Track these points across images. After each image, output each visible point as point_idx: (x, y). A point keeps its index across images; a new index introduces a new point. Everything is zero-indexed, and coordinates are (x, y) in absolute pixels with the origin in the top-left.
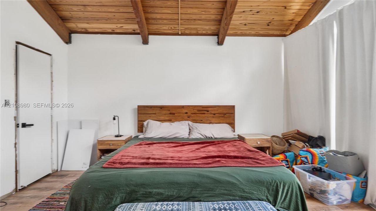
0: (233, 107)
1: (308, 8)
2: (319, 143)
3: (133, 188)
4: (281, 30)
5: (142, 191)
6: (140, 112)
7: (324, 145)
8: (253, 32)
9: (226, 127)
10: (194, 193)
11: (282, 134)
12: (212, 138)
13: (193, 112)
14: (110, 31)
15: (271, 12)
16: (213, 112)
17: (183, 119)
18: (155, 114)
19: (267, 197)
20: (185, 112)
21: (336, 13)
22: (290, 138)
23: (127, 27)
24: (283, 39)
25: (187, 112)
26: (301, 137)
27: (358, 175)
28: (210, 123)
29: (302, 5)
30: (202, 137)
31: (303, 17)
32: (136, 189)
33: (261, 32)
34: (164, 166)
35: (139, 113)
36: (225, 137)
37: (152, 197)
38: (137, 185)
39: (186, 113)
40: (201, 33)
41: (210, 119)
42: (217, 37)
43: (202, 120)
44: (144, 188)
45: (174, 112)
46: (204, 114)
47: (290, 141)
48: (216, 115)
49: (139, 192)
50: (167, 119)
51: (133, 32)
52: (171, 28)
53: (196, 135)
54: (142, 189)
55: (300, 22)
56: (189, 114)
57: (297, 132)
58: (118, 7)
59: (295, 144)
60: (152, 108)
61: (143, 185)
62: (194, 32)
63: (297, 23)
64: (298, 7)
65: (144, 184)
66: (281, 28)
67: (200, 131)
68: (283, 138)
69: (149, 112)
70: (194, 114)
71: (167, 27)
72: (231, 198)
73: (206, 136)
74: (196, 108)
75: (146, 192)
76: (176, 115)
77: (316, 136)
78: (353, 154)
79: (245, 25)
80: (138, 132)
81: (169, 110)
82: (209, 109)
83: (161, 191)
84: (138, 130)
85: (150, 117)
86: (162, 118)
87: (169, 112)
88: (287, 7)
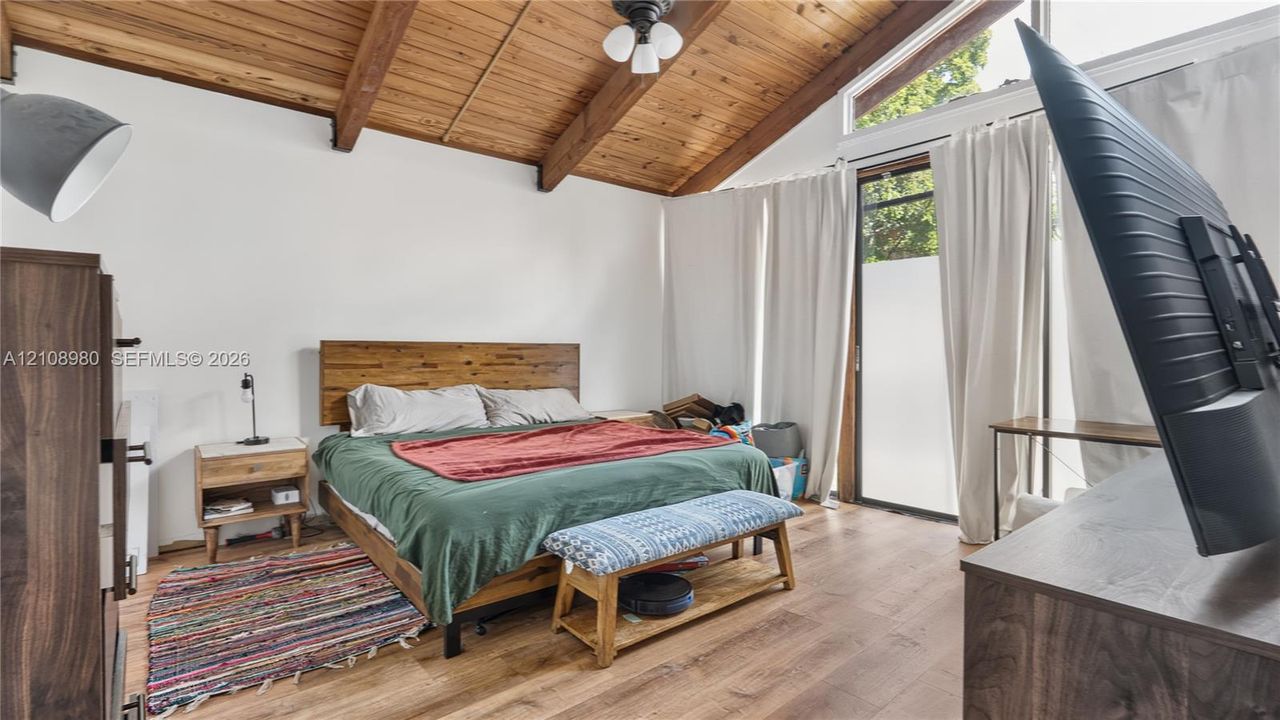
0: (577, 347)
1: (717, 154)
2: (735, 416)
3: (566, 500)
4: (663, 181)
5: (582, 504)
6: (327, 362)
7: (742, 418)
8: (612, 175)
9: (563, 395)
10: (657, 495)
11: (665, 406)
12: (546, 422)
13: (485, 361)
14: (213, 78)
15: (658, 146)
16: (533, 361)
17: (459, 381)
18: (379, 366)
19: (739, 484)
20: (465, 360)
21: (769, 185)
22: (683, 412)
23: (285, 85)
24: (662, 201)
25: (470, 360)
26: (701, 408)
27: (796, 456)
28: (527, 388)
29: (709, 148)
30: (525, 422)
31: (705, 168)
32: (572, 502)
33: (627, 178)
34: (583, 462)
35: (323, 366)
36: (575, 418)
37: (597, 512)
38: (572, 495)
39: (469, 363)
40: (501, 150)
41: (526, 377)
42: (535, 168)
43: (507, 382)
44: (585, 497)
45: (434, 360)
46: (513, 364)
47: (680, 419)
48: (541, 367)
49: (576, 506)
50: (415, 379)
51: (300, 101)
52: (429, 121)
53: (508, 419)
54: (581, 500)
55: (697, 173)
56: (475, 365)
57: (696, 399)
58: (292, 28)
59: (694, 424)
60: (370, 350)
61: (581, 493)
62: (485, 144)
63: (691, 175)
64: (702, 149)
65: (584, 491)
66: (663, 177)
67: (517, 407)
68: (669, 415)
69: (361, 362)
70: (488, 365)
71: (420, 117)
72: (702, 492)
73: (534, 420)
74: (492, 351)
75: (588, 504)
76: (440, 368)
77: (726, 404)
78: (791, 425)
79: (604, 156)
80: (323, 425)
81: (422, 356)
82: (524, 352)
83: (610, 498)
84: (323, 417)
85: (363, 376)
86: (402, 378)
87: (422, 361)
88: (687, 145)
